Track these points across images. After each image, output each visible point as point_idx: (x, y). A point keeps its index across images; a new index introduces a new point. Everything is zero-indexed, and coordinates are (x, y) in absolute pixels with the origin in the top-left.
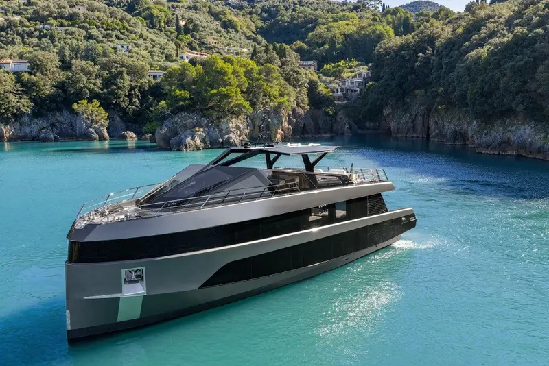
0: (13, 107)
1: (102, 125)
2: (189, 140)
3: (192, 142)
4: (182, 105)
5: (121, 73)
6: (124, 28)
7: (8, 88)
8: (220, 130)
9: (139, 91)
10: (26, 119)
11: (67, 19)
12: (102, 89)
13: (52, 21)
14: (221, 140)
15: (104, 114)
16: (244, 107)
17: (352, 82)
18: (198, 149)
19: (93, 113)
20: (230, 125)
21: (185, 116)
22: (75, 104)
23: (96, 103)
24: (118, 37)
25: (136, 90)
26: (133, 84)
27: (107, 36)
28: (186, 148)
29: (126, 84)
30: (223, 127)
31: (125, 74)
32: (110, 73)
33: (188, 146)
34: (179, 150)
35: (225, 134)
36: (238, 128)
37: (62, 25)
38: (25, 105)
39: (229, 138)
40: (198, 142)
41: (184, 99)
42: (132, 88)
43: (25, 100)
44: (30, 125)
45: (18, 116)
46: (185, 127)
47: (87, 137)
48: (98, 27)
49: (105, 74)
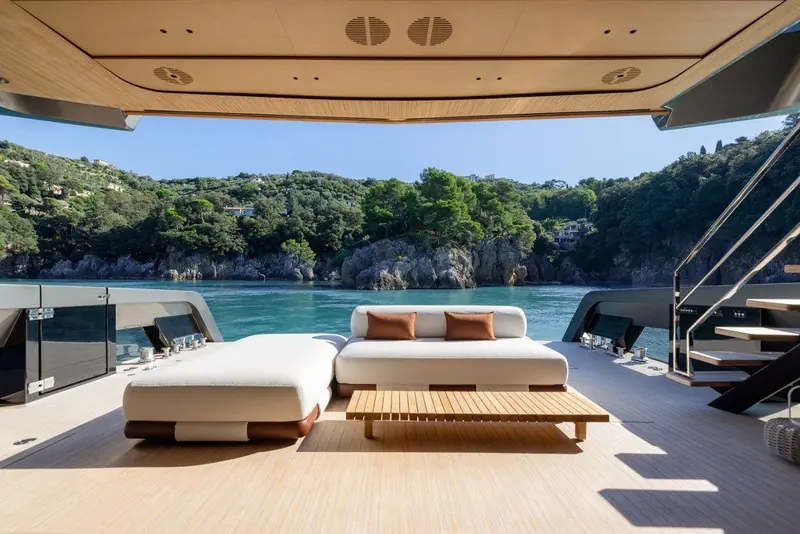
0: (226, 246)
1: (308, 266)
2: (385, 273)
3: (390, 277)
4: (382, 228)
5: (337, 219)
6: (353, 192)
7: (227, 228)
8: (435, 263)
9: (353, 235)
10: (241, 259)
11: (306, 184)
12: (317, 233)
13: (295, 186)
14: (435, 277)
15: (311, 253)
16: (473, 229)
17: (566, 234)
18: (398, 287)
19: (301, 253)
20: (450, 256)
21: (386, 243)
22: (284, 243)
23: (306, 243)
24: (346, 198)
25: (350, 235)
26: (348, 229)
27: (338, 197)
28: (379, 286)
29: (341, 229)
30: (440, 257)
31: (341, 220)
32: (327, 218)
33: (382, 282)
34: (367, 288)
35: (441, 269)
36: (462, 262)
37: (302, 189)
38: (239, 244)
39: (448, 274)
40: (399, 277)
41: (387, 218)
42: (346, 232)
43: (240, 240)
44: (243, 265)
45: (231, 255)
46: (384, 256)
47: (292, 277)
48: (330, 190)
49: (322, 218)
